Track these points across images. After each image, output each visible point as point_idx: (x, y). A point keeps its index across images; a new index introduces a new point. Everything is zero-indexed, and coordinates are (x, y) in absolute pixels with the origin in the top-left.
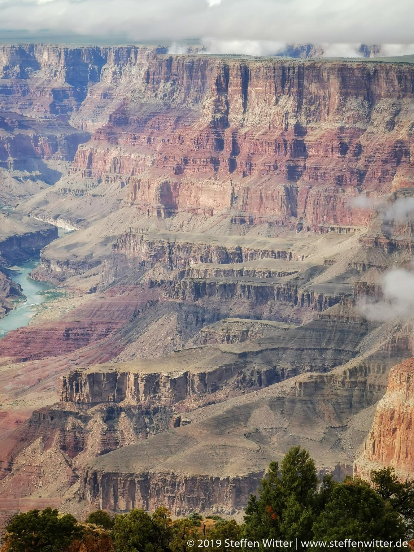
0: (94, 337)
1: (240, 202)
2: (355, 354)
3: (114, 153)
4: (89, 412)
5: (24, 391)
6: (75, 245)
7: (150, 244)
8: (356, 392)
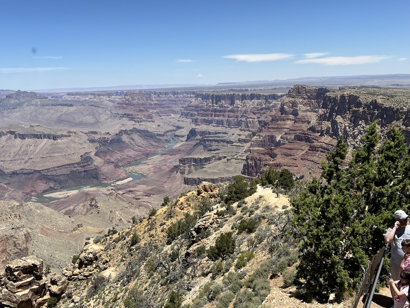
4: (185, 166)
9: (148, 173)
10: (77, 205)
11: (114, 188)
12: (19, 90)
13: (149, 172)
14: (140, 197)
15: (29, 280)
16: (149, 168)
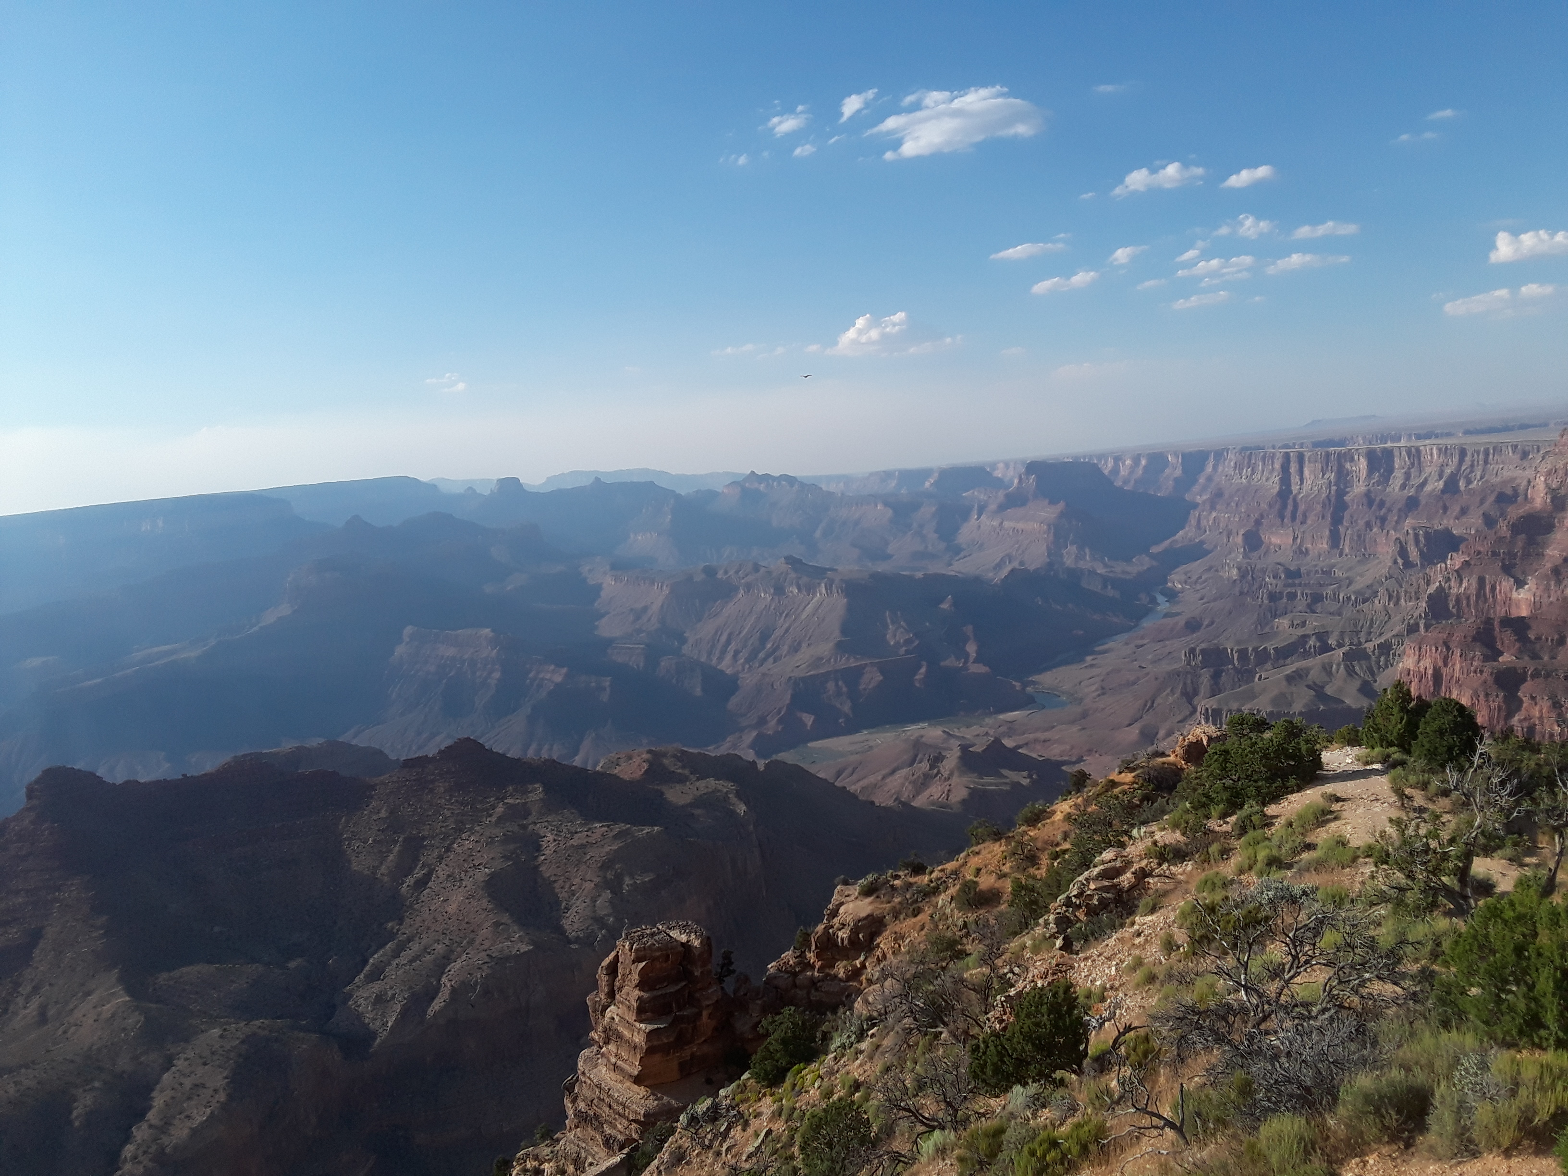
0: (1204, 627)
1: (1299, 541)
2: (1381, 634)
3: (1214, 514)
4: (1202, 672)
5: (1160, 659)
6: (1190, 571)
7: (1239, 569)
8: (1382, 659)
9: (1086, 690)
10: (893, 772)
11: (991, 732)
12: (753, 472)
13: (1094, 688)
14: (1066, 758)
15: (672, 989)
16: (1091, 675)
